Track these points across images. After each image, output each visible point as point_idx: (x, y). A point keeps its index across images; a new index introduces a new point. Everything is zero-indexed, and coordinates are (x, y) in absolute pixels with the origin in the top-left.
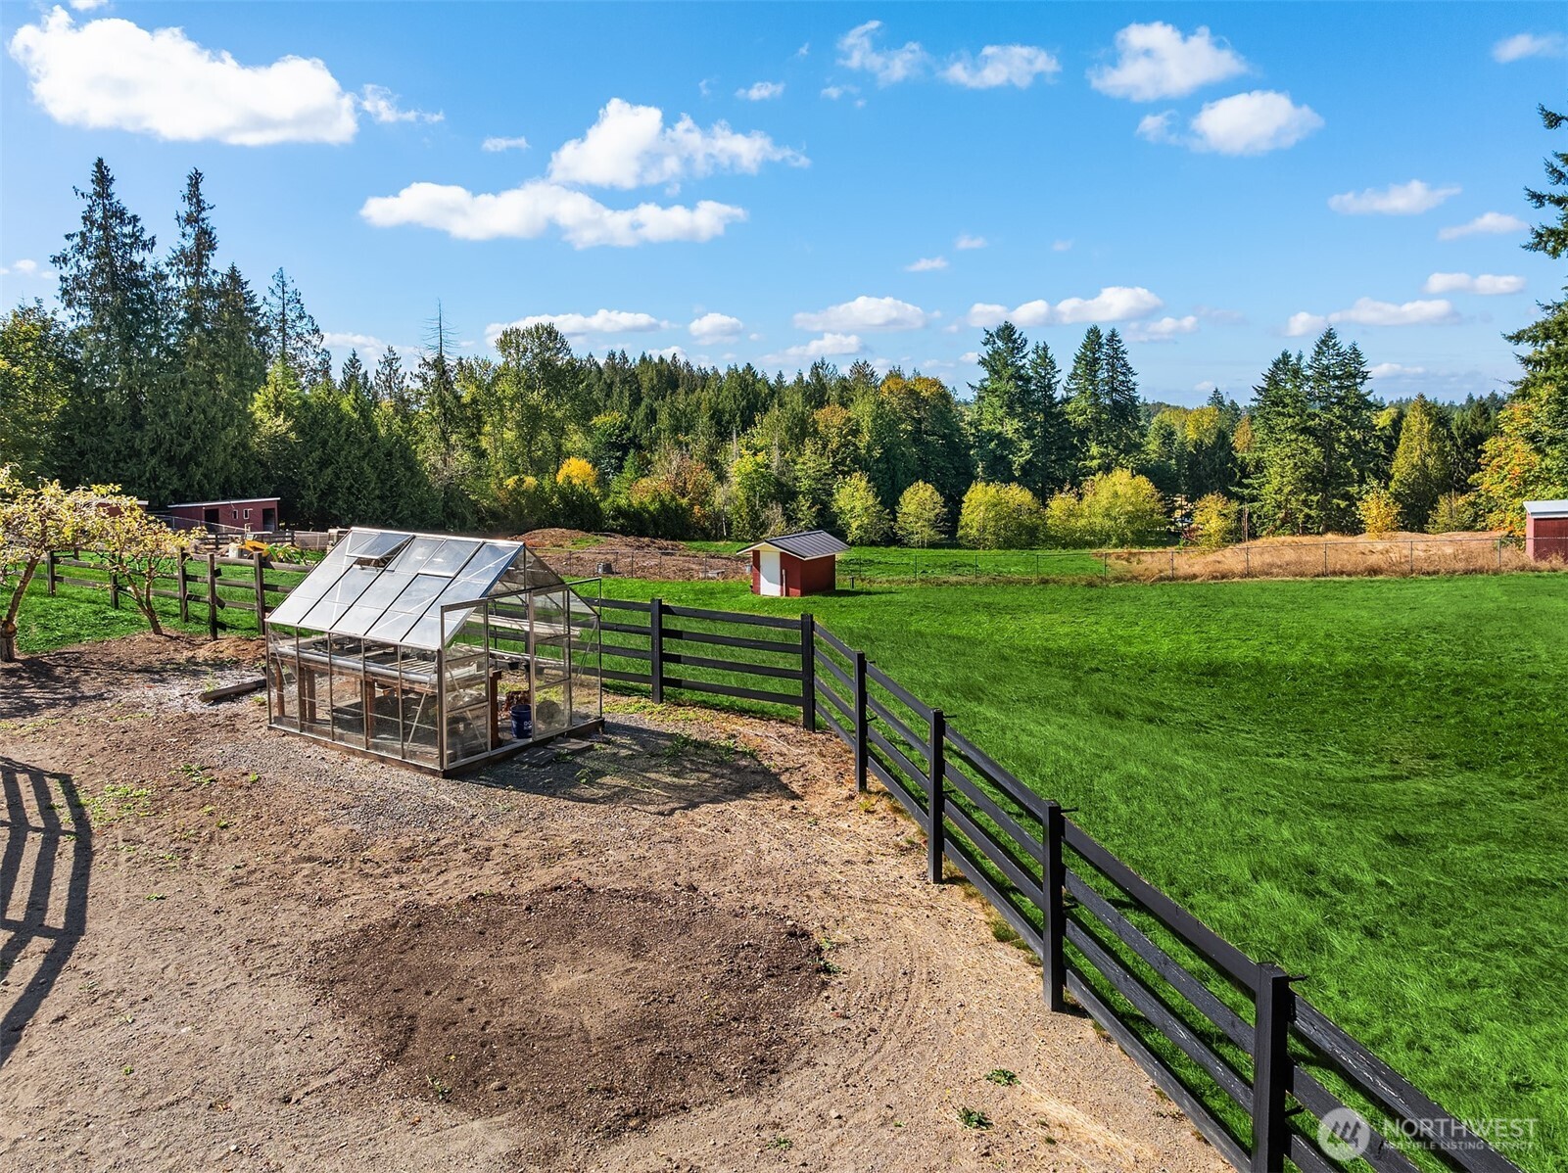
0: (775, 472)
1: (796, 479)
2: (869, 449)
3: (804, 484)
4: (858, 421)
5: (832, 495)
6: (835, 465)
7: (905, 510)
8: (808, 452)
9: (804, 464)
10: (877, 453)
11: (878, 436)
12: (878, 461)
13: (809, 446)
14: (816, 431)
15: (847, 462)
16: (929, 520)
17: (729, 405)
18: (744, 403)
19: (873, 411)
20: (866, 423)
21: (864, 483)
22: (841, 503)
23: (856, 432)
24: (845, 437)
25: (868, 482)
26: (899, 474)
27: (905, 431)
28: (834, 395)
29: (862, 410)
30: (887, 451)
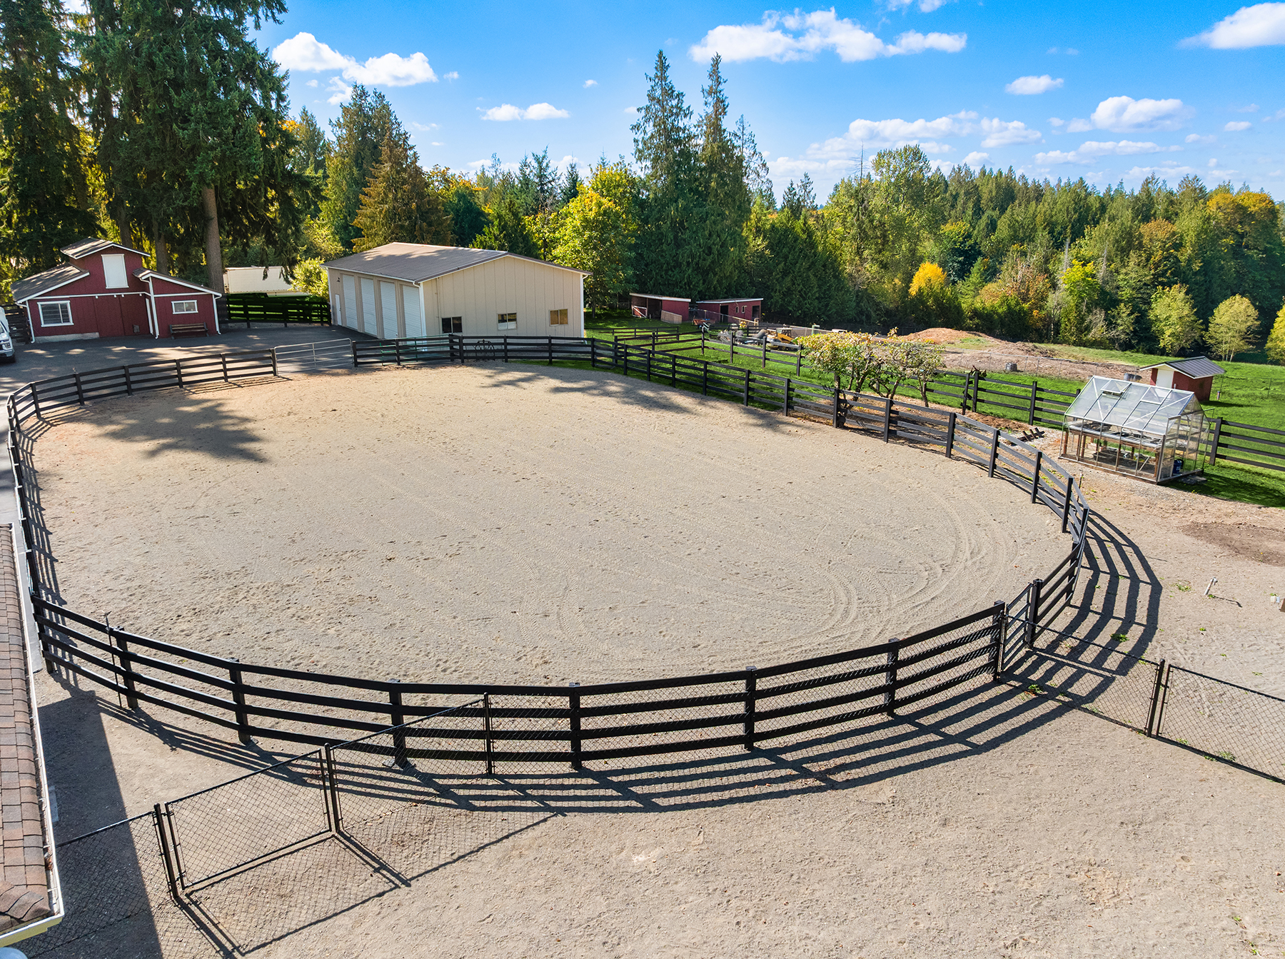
0: (1100, 282)
1: (1118, 287)
2: (1189, 261)
3: (1126, 293)
4: (1182, 236)
5: (1149, 303)
6: (1156, 276)
7: (1218, 321)
8: (1131, 264)
9: (1126, 274)
10: (1197, 266)
11: (1200, 249)
12: (1196, 273)
13: (1133, 258)
14: (1140, 243)
15: (1168, 274)
16: (1240, 332)
17: (1061, 218)
18: (1076, 216)
19: (1199, 226)
20: (1190, 238)
21: (1182, 295)
22: (1158, 312)
23: (1178, 246)
24: (1167, 251)
25: (1187, 293)
26: (1215, 285)
27: (1227, 246)
28: (1160, 208)
29: (1188, 225)
30: (1207, 264)
